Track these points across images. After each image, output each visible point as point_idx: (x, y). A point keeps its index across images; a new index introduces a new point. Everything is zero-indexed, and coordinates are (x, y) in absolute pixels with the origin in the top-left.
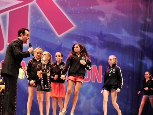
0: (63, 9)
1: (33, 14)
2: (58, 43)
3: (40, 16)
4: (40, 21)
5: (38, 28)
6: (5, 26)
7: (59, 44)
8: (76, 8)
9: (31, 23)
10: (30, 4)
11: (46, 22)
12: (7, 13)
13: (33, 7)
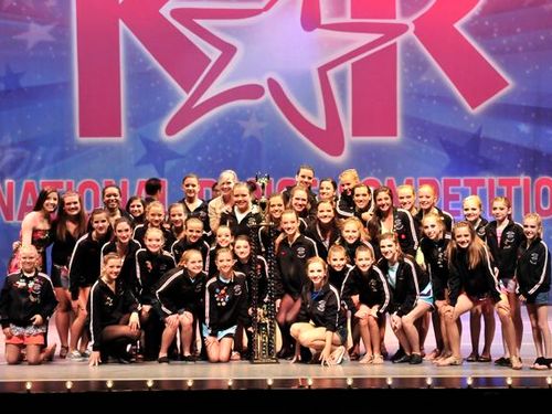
0: (481, 44)
1: (407, 62)
2: (472, 128)
3: (426, 65)
4: (424, 78)
5: (420, 96)
6: (343, 97)
7: (474, 131)
8: (514, 39)
9: (405, 86)
10: (399, 40)
11: (439, 80)
12: (348, 65)
13: (408, 46)
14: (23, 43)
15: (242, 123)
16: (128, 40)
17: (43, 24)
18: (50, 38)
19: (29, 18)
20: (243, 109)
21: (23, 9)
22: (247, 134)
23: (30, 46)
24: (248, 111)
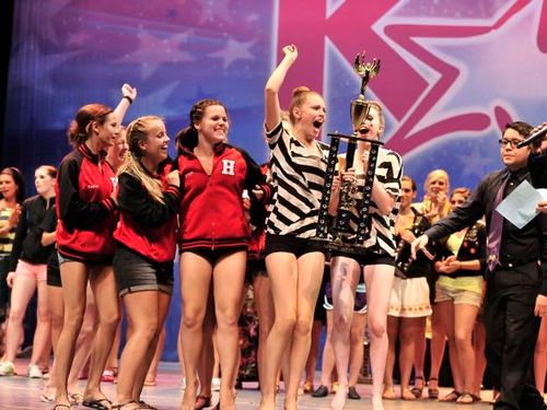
14: (220, 61)
15: (463, 159)
16: (334, 59)
17: (241, 40)
18: (248, 56)
19: (225, 34)
20: (463, 142)
21: (221, 25)
22: (467, 171)
23: (226, 65)
24: (470, 144)
